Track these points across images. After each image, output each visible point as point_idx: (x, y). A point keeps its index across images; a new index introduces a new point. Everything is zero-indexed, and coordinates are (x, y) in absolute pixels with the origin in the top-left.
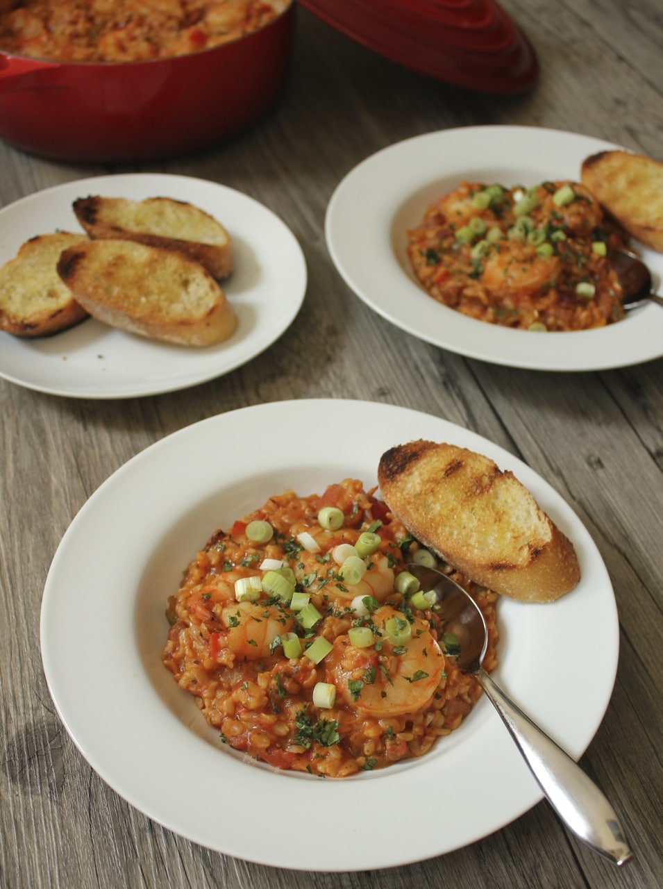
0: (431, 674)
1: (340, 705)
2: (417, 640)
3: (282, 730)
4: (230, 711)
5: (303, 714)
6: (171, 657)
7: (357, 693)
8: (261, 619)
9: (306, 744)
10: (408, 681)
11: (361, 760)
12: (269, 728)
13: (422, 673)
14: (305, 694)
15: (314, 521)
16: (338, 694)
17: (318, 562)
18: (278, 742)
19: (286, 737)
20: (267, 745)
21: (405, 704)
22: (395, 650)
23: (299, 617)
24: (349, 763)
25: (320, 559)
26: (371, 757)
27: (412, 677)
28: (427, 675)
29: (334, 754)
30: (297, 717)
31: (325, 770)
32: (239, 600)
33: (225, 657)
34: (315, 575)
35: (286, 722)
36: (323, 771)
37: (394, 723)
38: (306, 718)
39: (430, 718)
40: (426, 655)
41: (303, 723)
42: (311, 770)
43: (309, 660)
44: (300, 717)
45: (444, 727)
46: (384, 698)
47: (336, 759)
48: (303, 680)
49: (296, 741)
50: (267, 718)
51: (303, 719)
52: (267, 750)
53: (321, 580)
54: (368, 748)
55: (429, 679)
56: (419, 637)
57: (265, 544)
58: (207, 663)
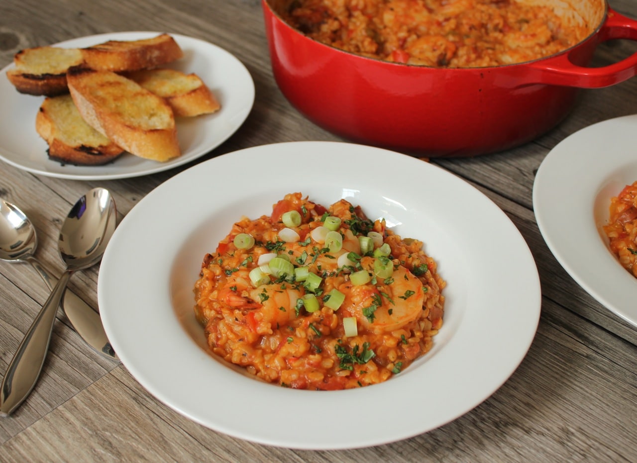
0: (416, 291)
1: (363, 332)
2: (397, 271)
3: (328, 364)
4: (283, 365)
5: (340, 347)
6: (218, 345)
7: (371, 317)
8: (282, 290)
9: (349, 368)
10: (403, 299)
11: (390, 366)
12: (318, 366)
13: (410, 292)
14: (335, 333)
15: (281, 224)
16: (359, 324)
17: (302, 246)
18: (329, 373)
19: (332, 368)
20: (322, 377)
21: (407, 316)
22: (385, 282)
23: (306, 284)
24: (383, 371)
25: (303, 244)
26: (397, 362)
27: (404, 295)
28: (414, 292)
29: (371, 368)
30: (336, 350)
31: (372, 380)
32: (256, 286)
33: (263, 328)
34: (306, 254)
35: (329, 357)
36: (370, 382)
37: (403, 331)
38: (343, 349)
39: (423, 325)
40: (408, 279)
41: (342, 353)
42: (361, 384)
43: (329, 309)
44: (338, 350)
45: (432, 329)
46: (391, 315)
47: (375, 371)
48: (330, 323)
49: (341, 368)
50: (314, 358)
51: (341, 350)
52: (324, 380)
53: (312, 255)
54: (392, 356)
55: (416, 295)
56: (398, 269)
57: (252, 249)
58: (250, 338)
